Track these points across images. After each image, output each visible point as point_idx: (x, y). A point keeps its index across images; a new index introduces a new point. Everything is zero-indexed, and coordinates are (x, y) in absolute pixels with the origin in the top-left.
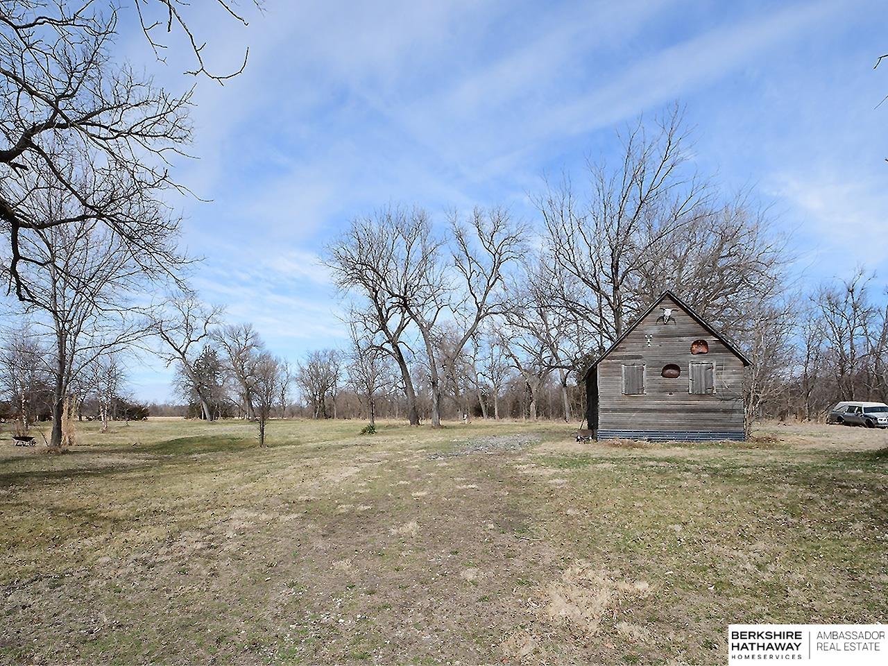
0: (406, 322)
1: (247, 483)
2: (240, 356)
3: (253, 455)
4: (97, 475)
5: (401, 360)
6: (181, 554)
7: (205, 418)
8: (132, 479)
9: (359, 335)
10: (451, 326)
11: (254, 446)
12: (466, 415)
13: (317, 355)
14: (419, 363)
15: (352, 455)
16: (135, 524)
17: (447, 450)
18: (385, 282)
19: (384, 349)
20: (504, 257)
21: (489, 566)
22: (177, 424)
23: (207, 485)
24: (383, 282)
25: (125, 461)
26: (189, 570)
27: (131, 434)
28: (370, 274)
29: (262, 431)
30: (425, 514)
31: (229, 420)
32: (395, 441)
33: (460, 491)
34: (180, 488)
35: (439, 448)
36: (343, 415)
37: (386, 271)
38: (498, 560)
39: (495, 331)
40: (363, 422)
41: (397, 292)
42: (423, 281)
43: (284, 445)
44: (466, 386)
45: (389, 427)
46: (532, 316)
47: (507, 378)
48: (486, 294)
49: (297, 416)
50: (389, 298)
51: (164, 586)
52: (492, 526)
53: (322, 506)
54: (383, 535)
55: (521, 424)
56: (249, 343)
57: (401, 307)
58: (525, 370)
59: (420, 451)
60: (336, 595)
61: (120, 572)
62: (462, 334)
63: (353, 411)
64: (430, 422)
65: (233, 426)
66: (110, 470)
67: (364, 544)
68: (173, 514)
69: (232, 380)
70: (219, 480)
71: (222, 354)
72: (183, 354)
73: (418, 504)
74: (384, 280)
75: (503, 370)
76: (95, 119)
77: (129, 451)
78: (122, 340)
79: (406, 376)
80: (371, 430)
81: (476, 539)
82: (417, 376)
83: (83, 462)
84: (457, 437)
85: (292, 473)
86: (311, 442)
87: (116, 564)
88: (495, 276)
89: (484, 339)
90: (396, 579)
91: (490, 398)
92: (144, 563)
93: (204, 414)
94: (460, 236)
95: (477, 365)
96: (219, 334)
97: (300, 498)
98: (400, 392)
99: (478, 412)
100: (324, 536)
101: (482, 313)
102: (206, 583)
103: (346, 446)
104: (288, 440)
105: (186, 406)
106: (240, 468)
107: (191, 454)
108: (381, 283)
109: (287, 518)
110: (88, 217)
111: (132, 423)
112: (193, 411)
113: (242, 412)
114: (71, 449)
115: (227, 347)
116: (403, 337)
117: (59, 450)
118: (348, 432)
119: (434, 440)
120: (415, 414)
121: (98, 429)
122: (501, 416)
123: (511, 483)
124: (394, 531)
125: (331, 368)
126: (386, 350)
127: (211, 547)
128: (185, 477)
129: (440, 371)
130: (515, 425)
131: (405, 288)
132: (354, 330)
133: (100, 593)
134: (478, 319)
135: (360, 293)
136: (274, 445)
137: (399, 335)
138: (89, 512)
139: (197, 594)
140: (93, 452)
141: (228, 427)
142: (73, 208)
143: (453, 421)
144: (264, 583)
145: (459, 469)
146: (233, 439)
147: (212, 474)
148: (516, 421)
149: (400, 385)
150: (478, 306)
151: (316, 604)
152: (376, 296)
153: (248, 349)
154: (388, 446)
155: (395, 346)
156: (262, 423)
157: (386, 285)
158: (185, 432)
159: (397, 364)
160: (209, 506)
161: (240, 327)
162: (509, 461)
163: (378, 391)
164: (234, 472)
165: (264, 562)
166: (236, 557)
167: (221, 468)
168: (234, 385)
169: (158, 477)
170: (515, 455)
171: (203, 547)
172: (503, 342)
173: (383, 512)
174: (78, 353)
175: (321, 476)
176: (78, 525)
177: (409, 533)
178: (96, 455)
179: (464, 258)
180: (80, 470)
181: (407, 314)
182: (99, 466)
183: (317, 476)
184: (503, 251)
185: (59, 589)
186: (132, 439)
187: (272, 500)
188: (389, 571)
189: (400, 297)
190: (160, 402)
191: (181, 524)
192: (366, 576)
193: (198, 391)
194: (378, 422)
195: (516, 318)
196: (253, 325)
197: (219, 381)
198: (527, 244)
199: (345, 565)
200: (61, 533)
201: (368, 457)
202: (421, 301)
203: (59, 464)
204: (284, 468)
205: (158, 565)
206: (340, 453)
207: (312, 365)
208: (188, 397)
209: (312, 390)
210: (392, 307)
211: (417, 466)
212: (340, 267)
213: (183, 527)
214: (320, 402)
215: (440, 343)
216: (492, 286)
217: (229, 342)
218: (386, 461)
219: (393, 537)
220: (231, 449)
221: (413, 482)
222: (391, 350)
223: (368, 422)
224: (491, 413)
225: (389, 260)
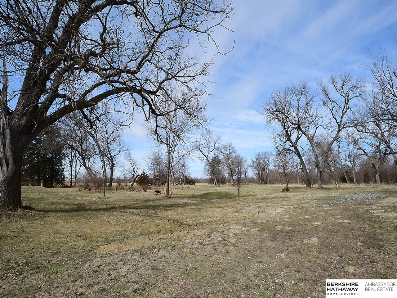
0: (300, 136)
1: (235, 213)
2: (227, 157)
3: (236, 201)
4: (181, 207)
5: (299, 154)
6: (214, 242)
7: (215, 184)
8: (192, 209)
9: (278, 144)
10: (324, 136)
11: (235, 197)
12: (337, 182)
13: (259, 155)
14: (308, 156)
15: (280, 202)
16: (196, 227)
17: (328, 201)
18: (289, 118)
19: (290, 150)
20: (350, 97)
21: (361, 266)
22: (205, 187)
23: (219, 213)
24: (287, 118)
25: (189, 201)
26: (218, 249)
27: (190, 191)
28: (281, 115)
29: (239, 190)
30: (321, 234)
31: (224, 185)
32: (299, 195)
33: (339, 223)
34: (210, 213)
35: (324, 200)
36: (272, 182)
37: (288, 113)
38: (367, 263)
39: (349, 136)
40: (282, 185)
41: (294, 122)
42: (307, 115)
43: (248, 196)
44: (335, 166)
45: (295, 188)
46: (371, 126)
47: (359, 161)
48: (342, 117)
49: (252, 183)
50: (291, 125)
51: (209, 255)
52: (361, 244)
53: (268, 226)
54: (300, 243)
55: (371, 187)
56: (231, 151)
57: (297, 129)
58: (370, 156)
59: (314, 201)
60: (281, 270)
61: (194, 246)
62: (331, 140)
63: (277, 180)
64: (317, 186)
65: (227, 188)
66: (184, 205)
67: (291, 246)
68: (209, 225)
69: (225, 167)
70: (224, 211)
71: (221, 157)
72: (207, 157)
73: (317, 229)
74: (288, 117)
75: (356, 157)
76: (179, 74)
77: (190, 197)
78: (187, 153)
79: (302, 162)
80: (287, 190)
81: (352, 250)
82: (308, 162)
83: (176, 201)
84: (333, 194)
85: (253, 209)
86: (260, 195)
87: (192, 243)
88: (346, 107)
89: (343, 141)
90: (310, 266)
91: (350, 172)
92: (201, 244)
93: (215, 182)
94: (324, 91)
95: (340, 155)
96: (220, 148)
97: (258, 221)
98: (300, 170)
99: (344, 180)
100: (271, 240)
101: (341, 128)
102: (225, 256)
103: (276, 197)
104: (249, 194)
105: (208, 179)
106: (232, 206)
107: (212, 199)
108: (286, 119)
109: (254, 230)
110: (177, 109)
111: (190, 186)
112: (211, 181)
113: (229, 181)
114: (172, 196)
115: (222, 153)
116: (299, 143)
117: (169, 196)
118: (276, 191)
119: (320, 195)
120: (309, 181)
121: (179, 188)
122: (358, 182)
123: (370, 220)
124: (306, 242)
125: (266, 160)
126: (291, 150)
127: (224, 240)
128: (211, 209)
129: (320, 159)
130: (368, 188)
131: (298, 119)
132: (276, 142)
133: (188, 254)
134: (339, 131)
135: (277, 125)
136: (244, 196)
137: (297, 143)
138: (180, 221)
139: (222, 260)
140: (179, 197)
141: (224, 188)
142: (173, 107)
143: (329, 185)
144: (247, 259)
145: (337, 211)
146: (227, 193)
147: (220, 208)
148: (368, 185)
149: (299, 167)
150: (338, 124)
151: (272, 273)
152: (285, 125)
153: (231, 153)
154: (297, 198)
155: (295, 148)
156: (239, 186)
157: (289, 119)
158: (209, 190)
159: (297, 157)
160: (222, 222)
161: (227, 145)
162: (367, 208)
163: (288, 170)
164: (229, 208)
165: (247, 249)
166: (235, 246)
167: (224, 206)
168: (226, 169)
169: (201, 208)
170: (370, 204)
171: (222, 239)
172: (355, 142)
173: (299, 231)
174: (174, 159)
175: (267, 211)
176: (177, 226)
177: (314, 243)
178: (180, 199)
179: (328, 101)
180: (176, 204)
181: (300, 132)
182: (181, 203)
183: (264, 211)
184: (350, 94)
185: (174, 251)
186: (191, 193)
187: (246, 221)
188: (305, 262)
189: (296, 124)
190: (199, 178)
191: (212, 228)
192: (294, 263)
193: (213, 172)
194: (290, 185)
195: (361, 128)
196: (232, 144)
197: (220, 168)
198: (363, 88)
199: (283, 255)
200: (172, 229)
201: (287, 203)
202: (307, 125)
203: (170, 202)
204: (250, 207)
205: (206, 245)
206: (274, 200)
207: (257, 159)
208: (209, 175)
209: (258, 171)
210: (293, 129)
211: (313, 209)
212: (267, 114)
213: (214, 230)
214: (262, 176)
215: (319, 145)
216: (345, 113)
217: (223, 151)
218: (297, 206)
219: (305, 244)
220: (227, 198)
221: (312, 217)
222: (294, 150)
223: (285, 185)
224: (351, 181)
225: (289, 108)
